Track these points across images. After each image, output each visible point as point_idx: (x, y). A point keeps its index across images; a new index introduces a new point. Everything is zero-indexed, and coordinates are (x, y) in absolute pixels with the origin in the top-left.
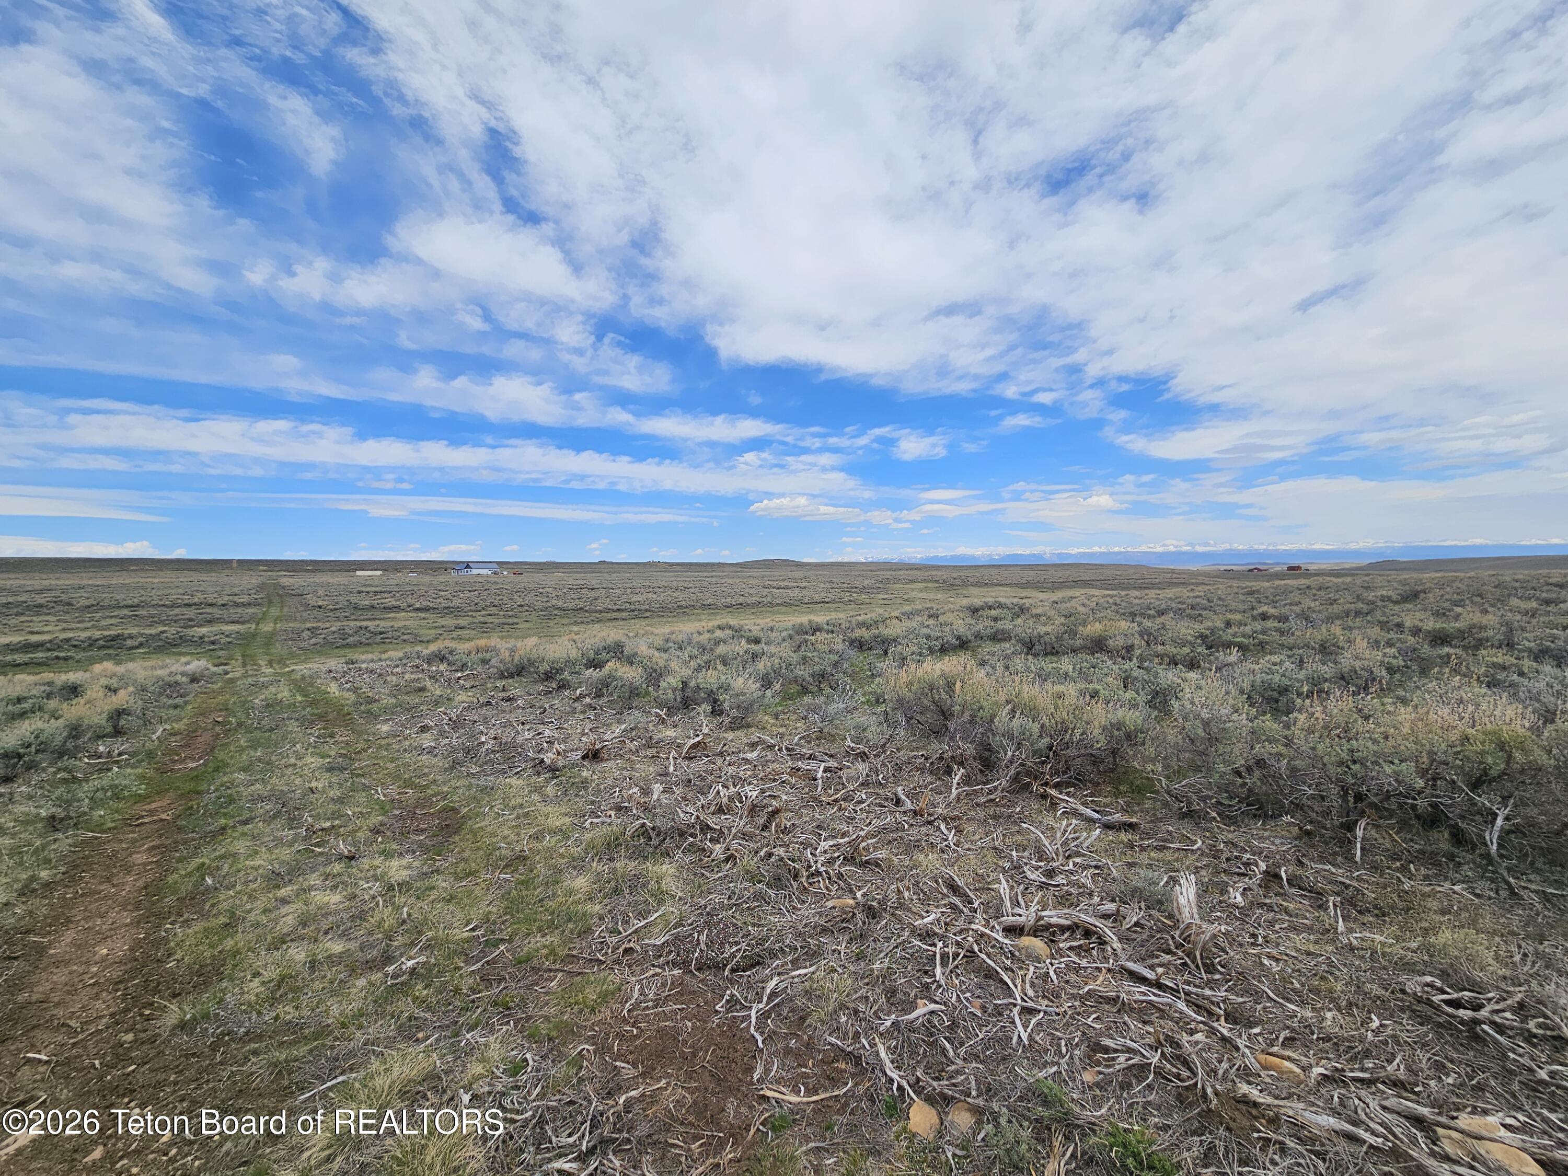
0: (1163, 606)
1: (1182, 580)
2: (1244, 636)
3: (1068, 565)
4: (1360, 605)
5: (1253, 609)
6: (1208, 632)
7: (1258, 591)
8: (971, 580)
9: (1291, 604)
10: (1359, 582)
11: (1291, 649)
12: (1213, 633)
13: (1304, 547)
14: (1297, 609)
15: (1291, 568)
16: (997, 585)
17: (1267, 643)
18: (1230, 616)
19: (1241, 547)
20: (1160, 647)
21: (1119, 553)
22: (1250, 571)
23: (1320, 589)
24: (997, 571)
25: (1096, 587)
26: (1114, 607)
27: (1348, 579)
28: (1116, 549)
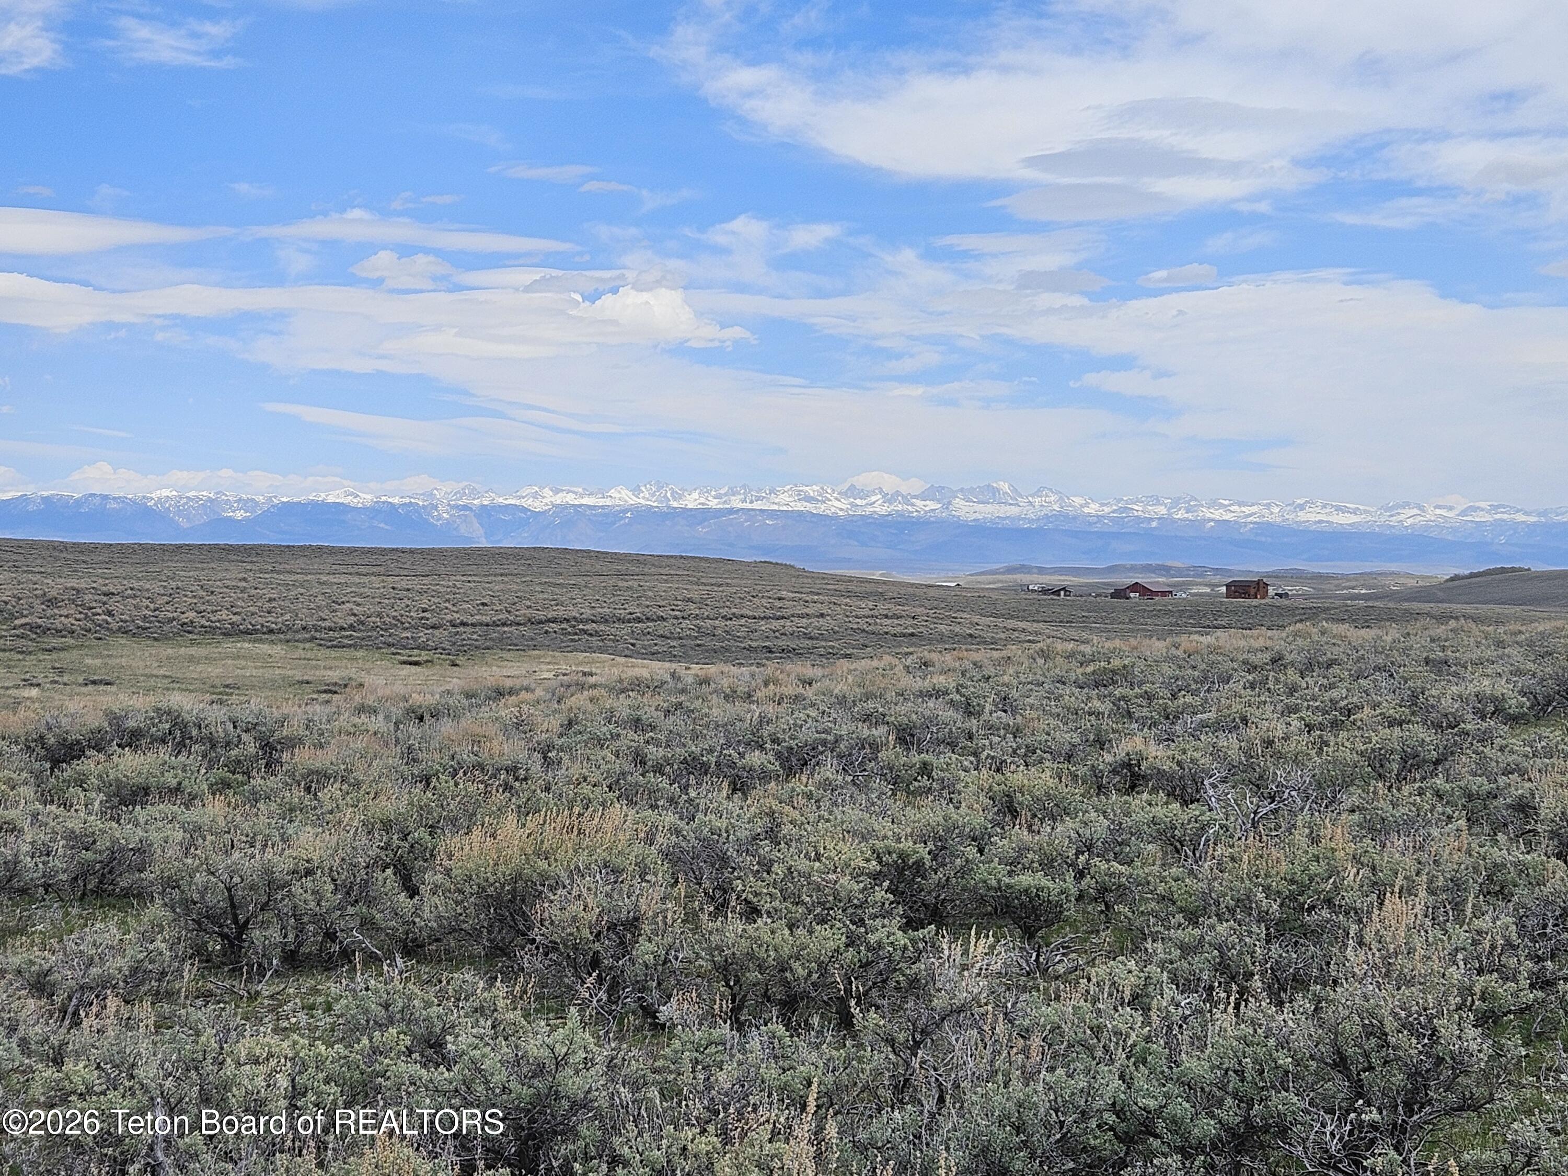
0: (808, 734)
1: (907, 627)
2: (1048, 864)
3: (516, 555)
4: (1419, 732)
5: (1101, 743)
6: (923, 851)
7: (1125, 673)
8: (123, 610)
9: (1216, 727)
10: (1419, 643)
11: (1193, 918)
12: (941, 852)
13: (1274, 515)
14: (1231, 744)
15: (1239, 589)
16: (235, 632)
17: (1122, 892)
18: (1018, 776)
19: (1093, 508)
20: (735, 926)
21: (703, 515)
22: (1120, 594)
23: (1307, 669)
24: (233, 573)
25: (612, 647)
26: (630, 738)
27: (1391, 634)
28: (692, 501)
